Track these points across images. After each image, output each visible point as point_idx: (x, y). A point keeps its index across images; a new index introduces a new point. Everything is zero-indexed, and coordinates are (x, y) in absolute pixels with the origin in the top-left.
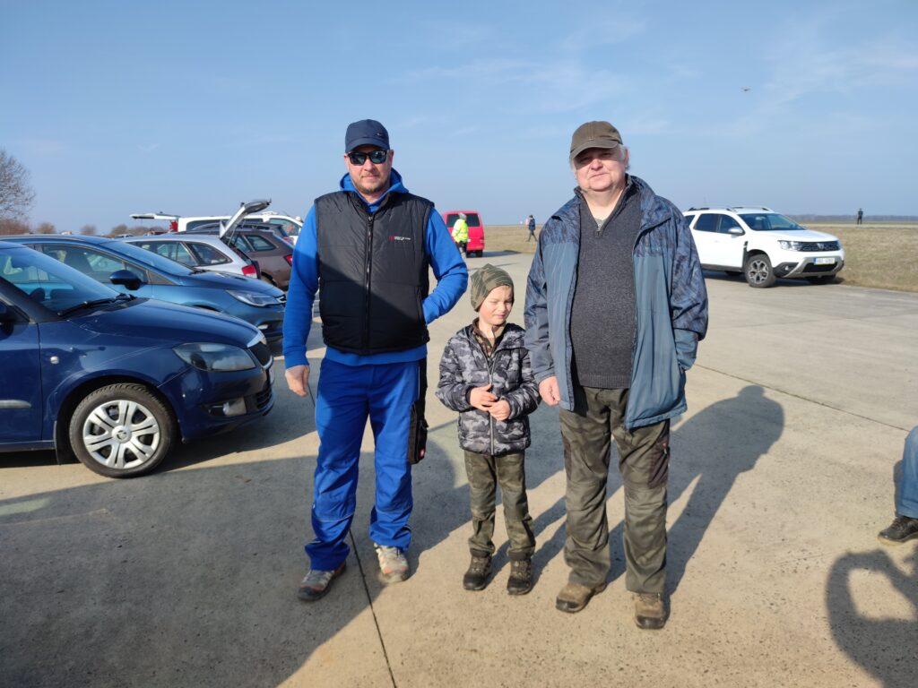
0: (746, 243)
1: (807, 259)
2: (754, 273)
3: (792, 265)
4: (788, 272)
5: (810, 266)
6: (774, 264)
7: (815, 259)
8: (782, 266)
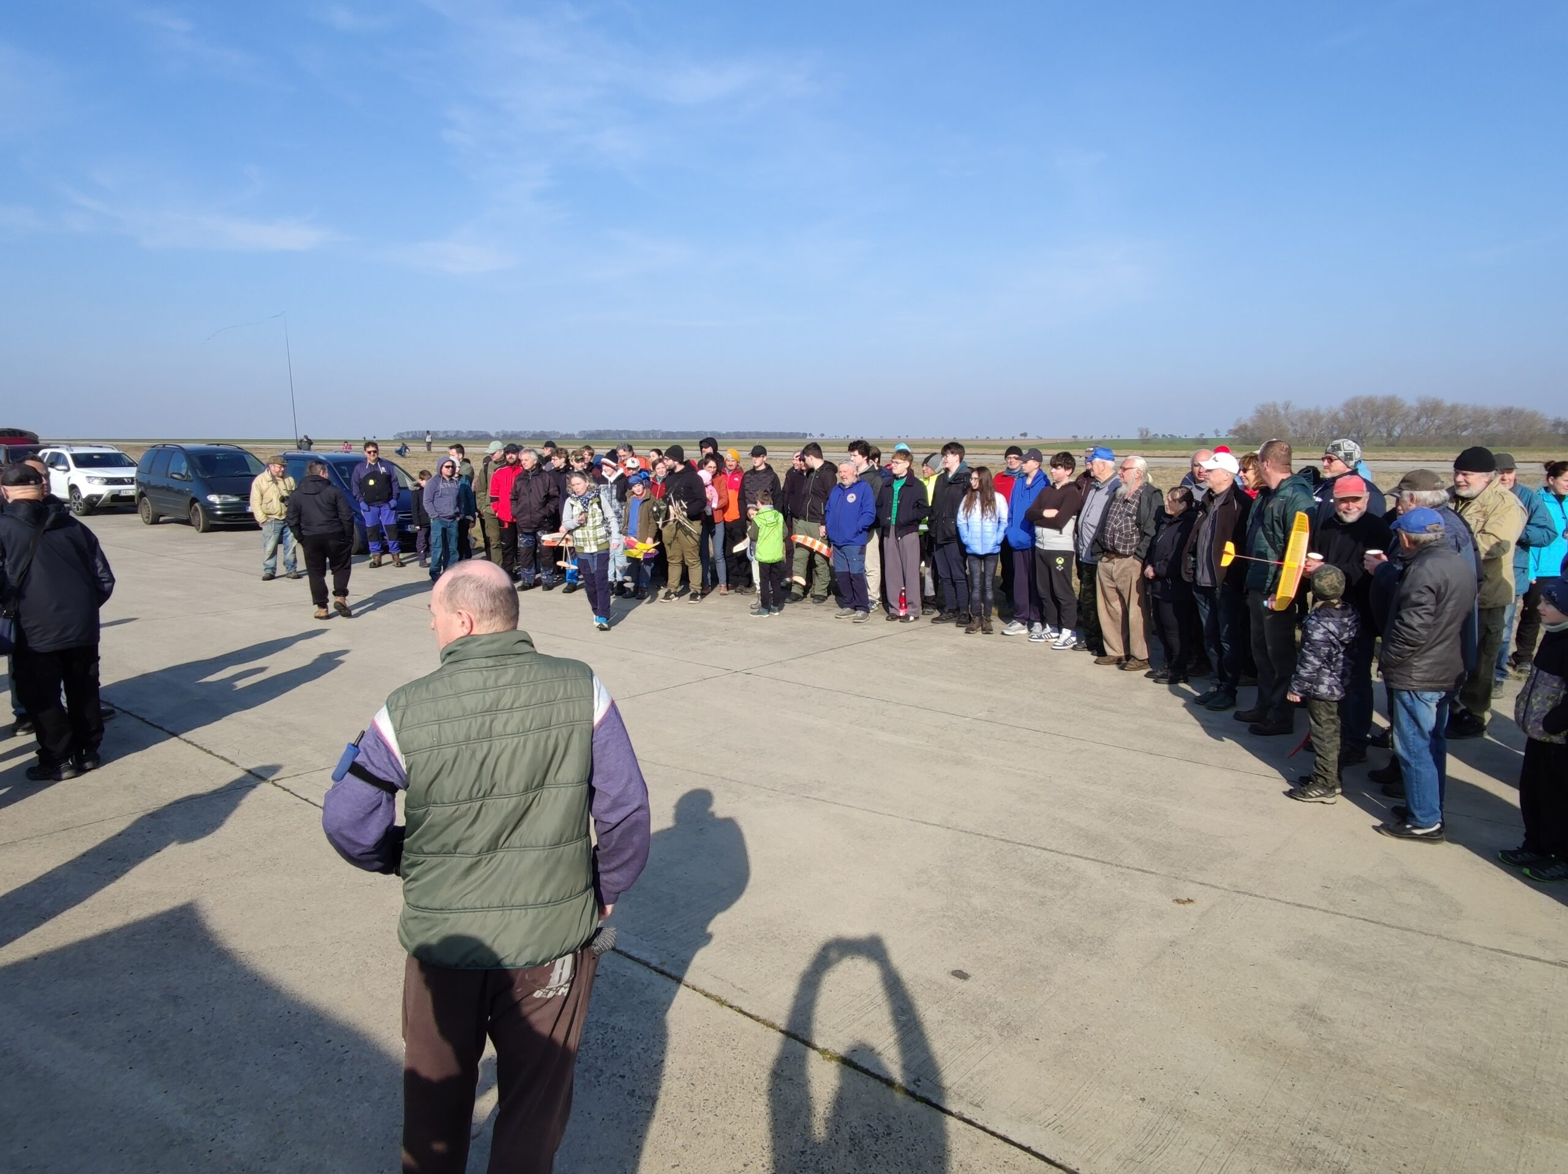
0: (69, 478)
1: (112, 491)
2: (74, 503)
3: (99, 497)
4: (97, 502)
5: (116, 498)
6: (84, 495)
7: (120, 491)
8: (90, 497)
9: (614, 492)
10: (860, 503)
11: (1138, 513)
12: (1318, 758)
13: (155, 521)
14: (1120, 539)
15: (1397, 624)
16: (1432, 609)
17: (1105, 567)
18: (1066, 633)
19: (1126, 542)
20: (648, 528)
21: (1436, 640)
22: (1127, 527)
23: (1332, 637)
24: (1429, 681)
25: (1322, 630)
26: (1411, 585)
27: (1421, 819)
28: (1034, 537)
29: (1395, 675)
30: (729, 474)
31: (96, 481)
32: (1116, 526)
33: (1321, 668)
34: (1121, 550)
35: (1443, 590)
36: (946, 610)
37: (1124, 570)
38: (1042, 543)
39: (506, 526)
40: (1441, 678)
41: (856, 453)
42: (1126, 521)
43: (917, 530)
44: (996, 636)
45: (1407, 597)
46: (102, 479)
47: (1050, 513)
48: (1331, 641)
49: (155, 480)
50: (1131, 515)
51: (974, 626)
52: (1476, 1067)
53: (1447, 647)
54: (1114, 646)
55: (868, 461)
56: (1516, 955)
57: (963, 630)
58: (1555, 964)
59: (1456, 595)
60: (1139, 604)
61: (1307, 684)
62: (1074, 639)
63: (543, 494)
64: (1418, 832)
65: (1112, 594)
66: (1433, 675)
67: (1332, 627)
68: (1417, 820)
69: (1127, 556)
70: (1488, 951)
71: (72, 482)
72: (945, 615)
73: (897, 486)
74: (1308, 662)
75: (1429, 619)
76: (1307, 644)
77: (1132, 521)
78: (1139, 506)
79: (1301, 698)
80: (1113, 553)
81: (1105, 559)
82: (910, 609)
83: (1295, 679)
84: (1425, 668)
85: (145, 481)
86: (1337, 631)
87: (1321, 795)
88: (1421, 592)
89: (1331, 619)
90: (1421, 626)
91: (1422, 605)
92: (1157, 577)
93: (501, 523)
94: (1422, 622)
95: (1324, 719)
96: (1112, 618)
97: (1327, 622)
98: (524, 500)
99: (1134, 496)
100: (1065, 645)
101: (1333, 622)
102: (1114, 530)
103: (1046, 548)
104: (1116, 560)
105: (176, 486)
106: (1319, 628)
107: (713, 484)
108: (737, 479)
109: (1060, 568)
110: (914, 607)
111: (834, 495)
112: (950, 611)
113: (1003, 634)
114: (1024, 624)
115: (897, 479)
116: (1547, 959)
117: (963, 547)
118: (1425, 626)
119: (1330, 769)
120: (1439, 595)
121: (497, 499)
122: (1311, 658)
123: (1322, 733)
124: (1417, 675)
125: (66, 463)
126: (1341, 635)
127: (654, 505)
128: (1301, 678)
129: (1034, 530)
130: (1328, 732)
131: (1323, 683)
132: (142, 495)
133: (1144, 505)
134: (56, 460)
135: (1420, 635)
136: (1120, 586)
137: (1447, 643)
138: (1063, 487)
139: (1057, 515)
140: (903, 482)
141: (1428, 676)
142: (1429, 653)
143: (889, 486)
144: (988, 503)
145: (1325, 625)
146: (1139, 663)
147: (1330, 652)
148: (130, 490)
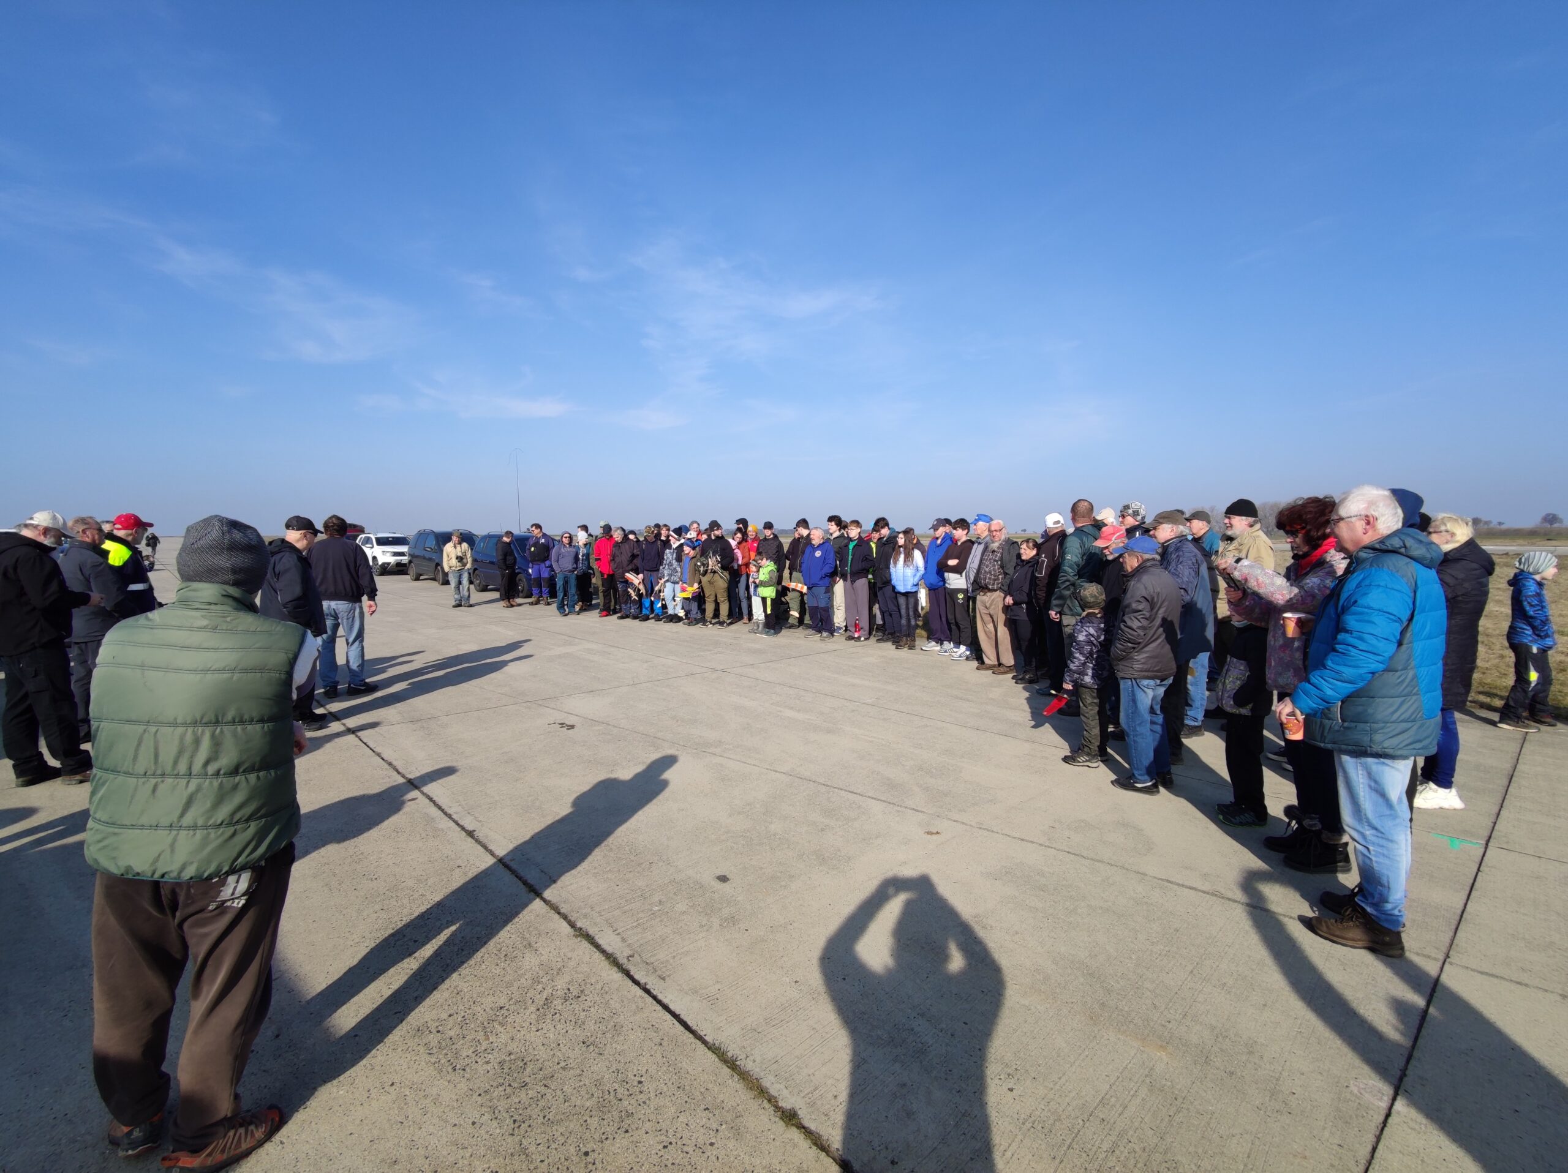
9: (675, 556)
10: (824, 557)
11: (1001, 559)
12: (1085, 732)
13: (417, 579)
14: (990, 579)
15: (1122, 626)
16: (1148, 615)
17: (982, 599)
18: (963, 648)
19: (995, 580)
20: (694, 577)
21: (1152, 637)
22: (994, 570)
23: (1092, 639)
24: (1146, 671)
25: (1085, 633)
26: (1132, 597)
27: (1140, 777)
28: (944, 580)
29: (1121, 667)
30: (750, 541)
31: (388, 554)
32: (987, 569)
33: (1085, 663)
34: (991, 587)
35: (1156, 599)
36: (887, 633)
37: (993, 600)
38: (949, 584)
39: (606, 576)
40: (1156, 669)
41: (833, 523)
42: (994, 565)
43: (867, 577)
44: (917, 651)
45: (1128, 606)
46: (391, 552)
47: (952, 562)
48: (1092, 642)
49: (418, 552)
50: (997, 561)
51: (902, 644)
52: (1090, 972)
53: (1160, 644)
54: (990, 658)
55: (840, 530)
56: (1178, 885)
57: (894, 646)
58: (1208, 893)
59: (1166, 604)
60: (1005, 625)
61: (1076, 676)
62: (968, 653)
63: (630, 555)
64: (1139, 785)
65: (987, 618)
66: (1149, 666)
67: (1092, 631)
68: (1136, 778)
69: (996, 590)
70: (1156, 880)
71: (374, 555)
72: (885, 637)
73: (851, 546)
74: (1075, 658)
75: (1145, 623)
76: (1074, 644)
77: (998, 565)
78: (1002, 554)
79: (1073, 686)
80: (985, 589)
81: (982, 593)
82: (862, 632)
83: (1067, 672)
84: (1143, 661)
85: (412, 553)
86: (1095, 634)
87: (1087, 761)
88: (1139, 601)
89: (1091, 625)
90: (1139, 628)
91: (1140, 611)
92: (1016, 603)
93: (602, 574)
94: (1140, 625)
95: (1089, 702)
96: (988, 637)
97: (1089, 627)
98: (618, 560)
99: (999, 548)
100: (960, 657)
101: (1093, 627)
102: (985, 571)
103: (952, 587)
104: (988, 594)
105: (428, 555)
106: (1082, 632)
107: (738, 548)
108: (755, 545)
109: (960, 601)
110: (865, 631)
111: (807, 551)
112: (889, 634)
113: (922, 649)
114: (937, 643)
115: (852, 541)
116: (1204, 888)
117: (894, 587)
118: (1142, 628)
119: (1093, 741)
120: (1151, 602)
121: (600, 559)
122: (1077, 655)
123: (1087, 713)
124: (1137, 666)
125: (372, 544)
126: (1099, 637)
127: (697, 561)
128: (1071, 670)
129: (944, 575)
130: (1092, 712)
131: (1087, 675)
132: (410, 562)
133: (1005, 554)
134: (368, 540)
135: (1139, 635)
136: (992, 612)
137: (1159, 641)
138: (962, 543)
139: (958, 563)
140: (855, 543)
141: (1145, 667)
142: (1146, 649)
143: (847, 546)
144: (909, 556)
145: (1087, 629)
146: (1006, 669)
147: (1092, 650)
148: (405, 559)
